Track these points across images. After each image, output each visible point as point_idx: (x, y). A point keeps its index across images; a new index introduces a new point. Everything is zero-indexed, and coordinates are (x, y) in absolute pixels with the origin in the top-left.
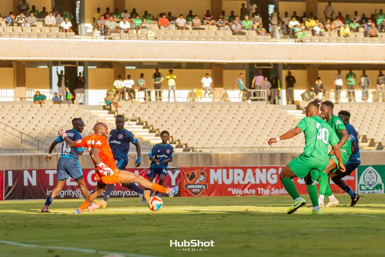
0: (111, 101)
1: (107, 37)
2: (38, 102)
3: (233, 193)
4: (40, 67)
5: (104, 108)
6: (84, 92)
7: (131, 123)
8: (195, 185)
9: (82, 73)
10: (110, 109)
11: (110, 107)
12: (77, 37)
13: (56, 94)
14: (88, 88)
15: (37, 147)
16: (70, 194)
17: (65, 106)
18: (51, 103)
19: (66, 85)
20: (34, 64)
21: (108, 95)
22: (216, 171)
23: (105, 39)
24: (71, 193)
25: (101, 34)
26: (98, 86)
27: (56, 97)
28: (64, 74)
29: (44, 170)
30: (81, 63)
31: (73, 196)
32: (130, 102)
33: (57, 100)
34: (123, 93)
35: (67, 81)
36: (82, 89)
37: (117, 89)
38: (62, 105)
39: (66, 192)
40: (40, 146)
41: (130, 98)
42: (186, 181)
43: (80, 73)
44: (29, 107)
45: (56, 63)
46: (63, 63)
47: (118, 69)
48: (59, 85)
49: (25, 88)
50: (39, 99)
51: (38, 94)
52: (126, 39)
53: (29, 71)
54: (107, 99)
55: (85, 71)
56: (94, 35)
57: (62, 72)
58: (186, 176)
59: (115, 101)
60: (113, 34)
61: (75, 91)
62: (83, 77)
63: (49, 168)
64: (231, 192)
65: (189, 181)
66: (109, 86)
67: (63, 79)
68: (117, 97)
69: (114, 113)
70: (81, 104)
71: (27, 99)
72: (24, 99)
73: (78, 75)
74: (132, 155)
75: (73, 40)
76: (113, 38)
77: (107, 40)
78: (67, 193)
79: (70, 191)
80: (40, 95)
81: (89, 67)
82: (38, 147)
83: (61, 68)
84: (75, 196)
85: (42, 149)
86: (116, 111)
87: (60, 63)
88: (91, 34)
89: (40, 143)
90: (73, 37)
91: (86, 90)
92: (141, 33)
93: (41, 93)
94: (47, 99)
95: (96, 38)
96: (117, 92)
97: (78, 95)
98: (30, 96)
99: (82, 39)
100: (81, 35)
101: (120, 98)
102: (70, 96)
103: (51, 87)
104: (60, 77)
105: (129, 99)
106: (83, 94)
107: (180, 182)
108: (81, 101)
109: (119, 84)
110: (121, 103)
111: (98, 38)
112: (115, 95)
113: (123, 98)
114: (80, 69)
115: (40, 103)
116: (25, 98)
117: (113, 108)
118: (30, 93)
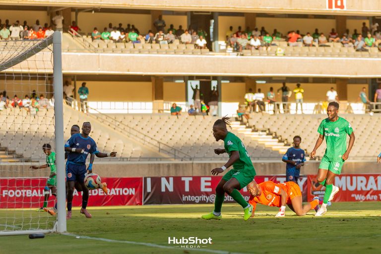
0: (242, 113)
1: (239, 53)
2: (175, 113)
3: (357, 199)
4: (177, 81)
5: (237, 119)
6: (217, 105)
7: (261, 133)
8: (320, 191)
9: (216, 86)
10: (241, 121)
11: (242, 119)
12: (211, 53)
13: (191, 106)
14: (221, 101)
15: (173, 156)
16: (205, 200)
17: (200, 118)
18: (187, 115)
19: (201, 98)
20: (171, 78)
21: (240, 107)
22: (340, 178)
23: (237, 55)
24: (205, 198)
25: (234, 51)
26: (230, 99)
27: (192, 109)
28: (199, 88)
29: (180, 178)
30: (215, 78)
31: (207, 202)
32: (260, 114)
33: (192, 112)
34: (254, 106)
35: (202, 95)
36: (215, 102)
37: (248, 102)
38: (197, 116)
39: (200, 197)
40: (176, 155)
41: (260, 110)
42: (313, 188)
43: (214, 87)
44: (166, 118)
45: (191, 78)
46: (198, 77)
47: (249, 84)
48: (194, 98)
49: (162, 101)
50: (176, 110)
51: (174, 106)
52: (257, 56)
53: (166, 85)
54: (239, 111)
55: (219, 86)
56: (227, 51)
57: (197, 86)
58: (312, 183)
59: (247, 113)
60: (244, 51)
61: (210, 103)
62: (217, 91)
63: (185, 175)
64: (354, 198)
65: (315, 187)
66: (241, 99)
67: (198, 93)
68: (249, 109)
69: (245, 124)
70: (215, 116)
71: (165, 111)
72: (161, 111)
73: (212, 89)
74: (263, 164)
75: (208, 56)
76: (245, 54)
77: (239, 57)
78: (201, 198)
79: (204, 196)
80: (176, 107)
81: (222, 82)
82: (175, 156)
84: (209, 201)
85: (179, 158)
86: (248, 122)
87: (195, 78)
88: (224, 51)
89: (176, 152)
90: (207, 54)
91: (219, 103)
92: (271, 50)
93: (177, 105)
95: (229, 55)
96: (248, 105)
97: (212, 107)
98: (167, 109)
99: (216, 56)
100: (215, 52)
101: (251, 110)
102: (205, 108)
103: (187, 100)
104: (195, 91)
105: (259, 112)
106: (216, 107)
107: (307, 189)
108: (215, 113)
109: (250, 97)
110: (252, 115)
111: (231, 54)
112: (246, 108)
113: (254, 110)
114: (214, 83)
115: (177, 114)
116: (163, 110)
117: (245, 120)
118: (167, 106)
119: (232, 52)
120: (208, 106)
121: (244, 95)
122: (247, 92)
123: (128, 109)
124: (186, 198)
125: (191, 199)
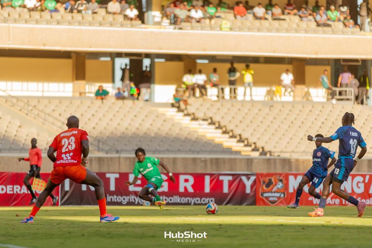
0: (179, 98)
1: (177, 27)
2: (99, 97)
3: (315, 203)
4: (103, 59)
5: (173, 105)
6: (149, 87)
7: (202, 122)
8: (272, 192)
9: (149, 66)
10: (179, 107)
11: (179, 105)
12: (143, 26)
13: (119, 89)
14: (154, 83)
15: (97, 148)
16: (133, 201)
17: (129, 103)
18: (113, 100)
19: (131, 79)
20: (96, 55)
21: (177, 91)
22: (296, 178)
23: (175, 28)
24: (134, 199)
25: (171, 24)
26: (166, 81)
27: (119, 93)
28: (128, 67)
29: (104, 174)
30: (147, 56)
31: (136, 203)
32: (201, 100)
33: (119, 96)
34: (193, 89)
35: (132, 75)
36: (147, 85)
37: (187, 85)
38: (126, 101)
39: (128, 197)
40: (101, 146)
41: (201, 94)
42: (263, 189)
43: (146, 67)
44: (88, 103)
45: (120, 55)
46: (127, 55)
47: (189, 63)
48: (122, 79)
49: (83, 82)
50: (101, 94)
51: (101, 89)
52: (198, 30)
53: (89, 63)
54: (176, 96)
55: (152, 65)
56: (163, 24)
57: (126, 65)
58: (262, 183)
59: (185, 98)
60: (183, 24)
61: (141, 86)
62: (150, 71)
63: (111, 171)
64: (312, 201)
65: (265, 188)
66: (178, 81)
68: (187, 94)
69: (182, 111)
70: (147, 100)
71: (88, 95)
72: (83, 95)
73: (144, 69)
74: (203, 159)
75: (139, 29)
76: (184, 28)
77: (177, 31)
78: (129, 199)
79: (133, 197)
80: (103, 90)
81: (157, 60)
82: (99, 148)
83: (126, 61)
84: (138, 203)
85: (103, 150)
86: (186, 109)
87: (123, 55)
88: (159, 23)
89: (101, 143)
90: (139, 26)
91: (152, 86)
92: (215, 23)
93: (104, 88)
94: (110, 94)
95: (165, 28)
96: (187, 88)
97: (144, 91)
98: (90, 91)
99: (148, 29)
100: (148, 24)
101: (190, 95)
103: (113, 81)
104: (124, 70)
105: (200, 97)
106: (149, 90)
107: (256, 190)
108: (147, 97)
109: (189, 79)
110: (191, 100)
111: (167, 27)
112: (184, 92)
113: (194, 94)
114: (146, 62)
115: (102, 99)
116: (85, 93)
117: (182, 106)
118: (91, 88)
119: (167, 24)
120: (139, 89)
121: (182, 77)
122: (185, 73)
123: (43, 91)
124: (111, 199)
125: (118, 199)
